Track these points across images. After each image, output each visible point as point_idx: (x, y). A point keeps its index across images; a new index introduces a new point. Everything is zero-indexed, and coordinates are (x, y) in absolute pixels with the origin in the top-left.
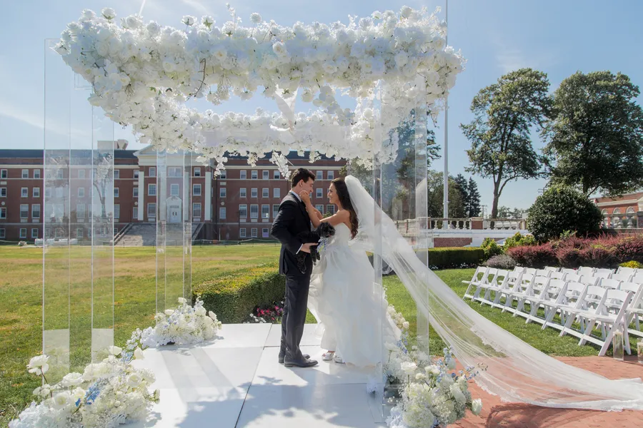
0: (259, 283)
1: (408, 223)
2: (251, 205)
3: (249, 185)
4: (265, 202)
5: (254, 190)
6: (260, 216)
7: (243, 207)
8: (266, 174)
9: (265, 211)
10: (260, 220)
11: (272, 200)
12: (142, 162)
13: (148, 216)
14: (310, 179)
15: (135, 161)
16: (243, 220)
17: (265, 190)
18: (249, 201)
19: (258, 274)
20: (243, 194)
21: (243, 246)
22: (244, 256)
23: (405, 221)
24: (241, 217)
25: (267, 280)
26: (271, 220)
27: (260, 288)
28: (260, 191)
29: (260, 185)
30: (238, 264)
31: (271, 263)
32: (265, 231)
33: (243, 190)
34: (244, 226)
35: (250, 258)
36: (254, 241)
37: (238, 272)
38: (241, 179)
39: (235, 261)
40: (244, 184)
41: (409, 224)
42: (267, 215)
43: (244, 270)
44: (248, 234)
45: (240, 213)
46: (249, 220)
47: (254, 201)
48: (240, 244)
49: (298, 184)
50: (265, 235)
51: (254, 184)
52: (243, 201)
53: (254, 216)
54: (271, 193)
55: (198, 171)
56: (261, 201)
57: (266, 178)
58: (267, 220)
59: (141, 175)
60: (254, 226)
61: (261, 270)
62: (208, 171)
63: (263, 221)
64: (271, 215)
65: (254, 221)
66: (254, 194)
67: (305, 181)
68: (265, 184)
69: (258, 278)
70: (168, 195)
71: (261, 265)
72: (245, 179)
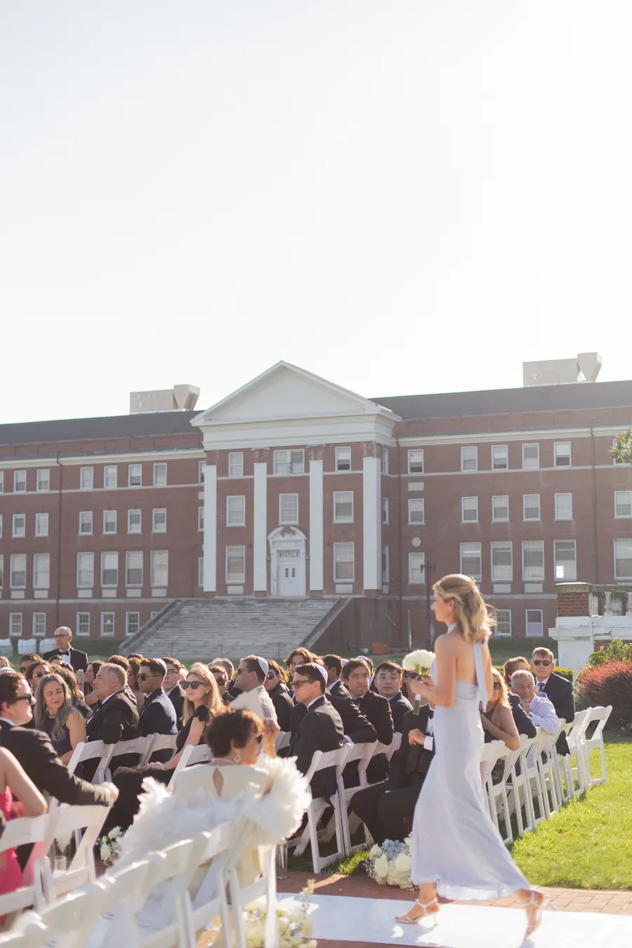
2: (495, 545)
3: (484, 488)
4: (531, 533)
5: (501, 502)
6: (517, 573)
7: (470, 551)
8: (530, 454)
9: (533, 559)
11: (550, 531)
12: (212, 440)
13: (227, 582)
15: (196, 437)
17: (532, 501)
18: (486, 533)
20: (470, 514)
28: (516, 504)
29: (517, 486)
32: (535, 618)
33: (470, 504)
38: (464, 472)
40: (471, 486)
42: (538, 571)
47: (500, 533)
50: (534, 629)
51: (500, 484)
52: (470, 534)
53: (502, 576)
54: (548, 509)
55: (344, 455)
56: (520, 532)
57: (531, 465)
58: (540, 588)
59: (210, 473)
60: (501, 604)
62: (370, 454)
63: (529, 588)
65: (502, 588)
66: (500, 511)
68: (530, 483)
70: (272, 523)
72: (474, 471)
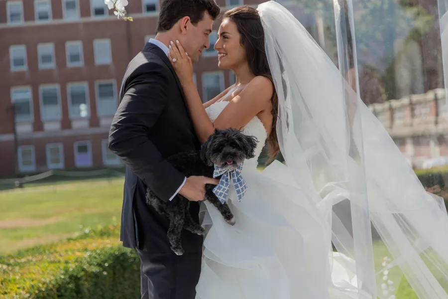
0: (74, 278)
1: (436, 100)
2: (42, 88)
4: (76, 75)
5: (46, 49)
6: (65, 112)
7: (21, 94)
8: (71, 6)
9: (78, 99)
10: (66, 123)
11: (92, 72)
14: (206, 15)
16: (24, 127)
17: (74, 47)
18: (35, 78)
19: (71, 257)
20: (19, 62)
21: (30, 192)
22: (35, 217)
23: (430, 95)
24: (19, 119)
25: (95, 269)
26: (94, 120)
27: (78, 291)
29: (60, 36)
30: (21, 238)
31: (100, 227)
32: (83, 149)
33: (17, 51)
34: (28, 142)
35: (51, 221)
36: (56, 178)
37: (20, 254)
38: (11, 24)
39: (14, 230)
40: (18, 35)
41: (440, 102)
42: (84, 110)
43: (36, 250)
44: (41, 160)
45: (15, 110)
46: (38, 125)
47: (48, 77)
48: (21, 186)
49: (176, 26)
50: (83, 160)
51: (44, 34)
52: (20, 79)
53: (51, 115)
54: (89, 55)
56: (66, 76)
57: (72, 17)
58: (85, 124)
60: (54, 139)
61: (79, 245)
63: (76, 125)
64: (93, 109)
65: (52, 126)
66: (47, 59)
67: (195, 20)
68: (70, 32)
69: (72, 266)
71: (76, 234)
72: (20, 23)
